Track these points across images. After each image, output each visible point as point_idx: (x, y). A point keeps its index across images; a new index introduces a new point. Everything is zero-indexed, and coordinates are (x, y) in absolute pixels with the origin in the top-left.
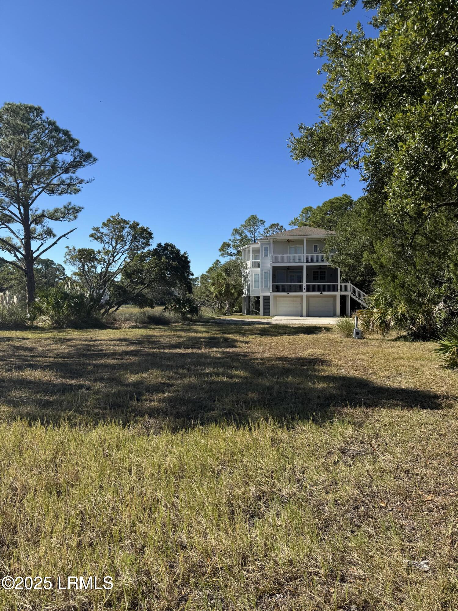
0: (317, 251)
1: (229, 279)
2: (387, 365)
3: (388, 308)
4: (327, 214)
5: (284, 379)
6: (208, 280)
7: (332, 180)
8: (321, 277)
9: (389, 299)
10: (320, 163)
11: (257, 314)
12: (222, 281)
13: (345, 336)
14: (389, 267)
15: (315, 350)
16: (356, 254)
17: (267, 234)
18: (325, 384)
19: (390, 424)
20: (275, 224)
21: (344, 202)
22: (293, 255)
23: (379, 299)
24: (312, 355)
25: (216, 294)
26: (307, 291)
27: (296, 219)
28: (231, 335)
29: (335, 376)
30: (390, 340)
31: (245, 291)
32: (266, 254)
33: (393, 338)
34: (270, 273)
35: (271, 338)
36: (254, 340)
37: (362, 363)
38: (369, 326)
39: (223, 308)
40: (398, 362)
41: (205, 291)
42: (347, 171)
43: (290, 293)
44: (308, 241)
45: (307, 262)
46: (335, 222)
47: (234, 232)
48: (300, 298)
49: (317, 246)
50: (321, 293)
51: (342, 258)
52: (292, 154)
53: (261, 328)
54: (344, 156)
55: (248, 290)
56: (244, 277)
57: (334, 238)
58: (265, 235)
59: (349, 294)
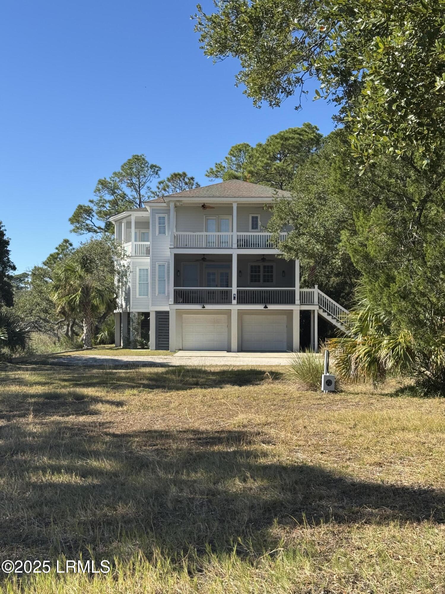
0: (257, 228)
1: (88, 277)
2: (378, 442)
3: (382, 336)
4: (274, 158)
5: (188, 475)
6: (47, 279)
7: (278, 96)
8: (264, 276)
9: (384, 318)
10: (254, 65)
11: (144, 346)
12: (75, 282)
13: (306, 387)
14: (381, 260)
15: (251, 416)
16: (327, 234)
17: (163, 192)
18: (265, 481)
19: (379, 555)
20: (179, 174)
21: (305, 138)
22: (213, 234)
23: (366, 319)
24: (244, 426)
25: (63, 308)
26: (239, 302)
27: (219, 166)
28: (90, 389)
29: (284, 465)
30: (387, 395)
31: (121, 301)
32: (162, 231)
33: (392, 390)
34: (169, 267)
35: (168, 394)
36: (136, 397)
37: (335, 438)
38: (348, 370)
39: (77, 335)
40: (399, 436)
41: (39, 300)
42: (305, 82)
43: (208, 307)
44: (242, 208)
45: (239, 247)
46: (290, 175)
47: (100, 187)
48: (226, 316)
49: (257, 218)
50: (266, 307)
51: (302, 241)
52: (202, 44)
53: (150, 374)
54: (299, 54)
55: (127, 300)
56: (119, 273)
57: (289, 204)
58: (160, 195)
59: (315, 308)
